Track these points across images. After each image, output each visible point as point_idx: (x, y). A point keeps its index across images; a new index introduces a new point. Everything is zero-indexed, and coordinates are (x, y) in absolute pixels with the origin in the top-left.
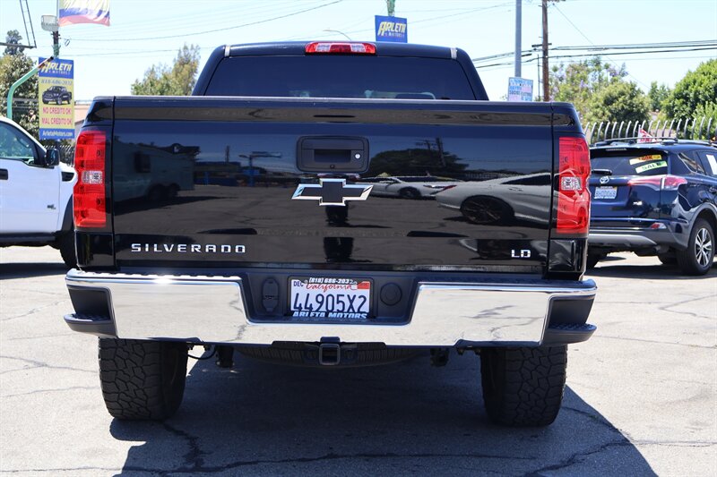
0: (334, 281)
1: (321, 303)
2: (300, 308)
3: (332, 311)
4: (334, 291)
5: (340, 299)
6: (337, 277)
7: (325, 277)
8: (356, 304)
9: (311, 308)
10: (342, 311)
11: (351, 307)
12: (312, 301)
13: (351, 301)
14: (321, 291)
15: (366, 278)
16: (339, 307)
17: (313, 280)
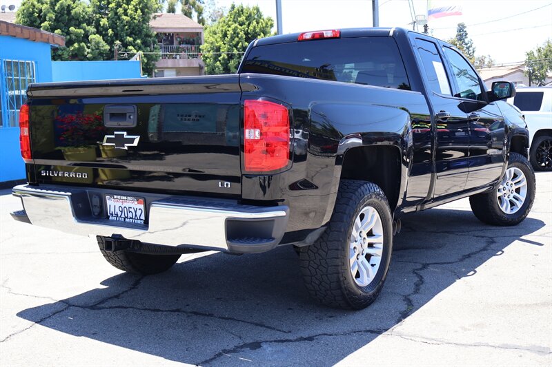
0: (125, 198)
1: (122, 212)
2: (112, 214)
3: (127, 218)
4: (127, 205)
5: (130, 210)
6: (127, 196)
7: (121, 195)
8: (138, 214)
9: (117, 215)
10: (132, 218)
11: (136, 215)
12: (117, 210)
13: (136, 212)
14: (120, 204)
15: (141, 197)
16: (130, 215)
17: (115, 197)
